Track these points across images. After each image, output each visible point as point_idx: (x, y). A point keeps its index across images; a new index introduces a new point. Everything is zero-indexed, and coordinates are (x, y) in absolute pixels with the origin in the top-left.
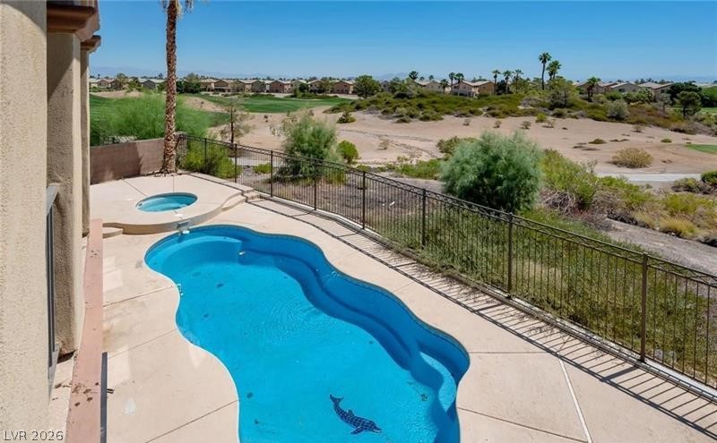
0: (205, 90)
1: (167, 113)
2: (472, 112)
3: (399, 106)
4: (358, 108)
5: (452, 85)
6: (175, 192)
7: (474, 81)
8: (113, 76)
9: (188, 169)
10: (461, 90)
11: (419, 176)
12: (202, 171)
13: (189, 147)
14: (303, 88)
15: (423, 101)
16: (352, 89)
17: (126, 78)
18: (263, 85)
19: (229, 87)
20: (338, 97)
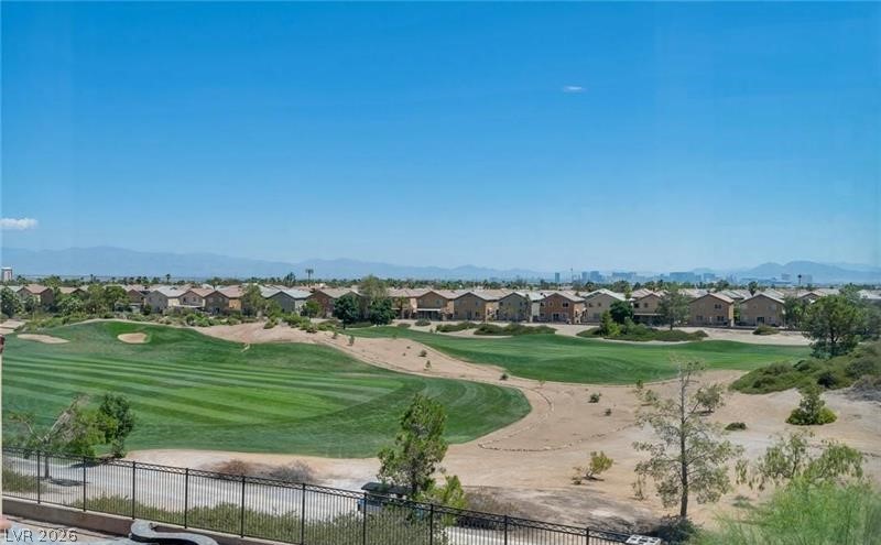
4: (828, 383)
14: (619, 313)
16: (731, 315)
18: (526, 303)
19: (451, 308)
20: (706, 335)
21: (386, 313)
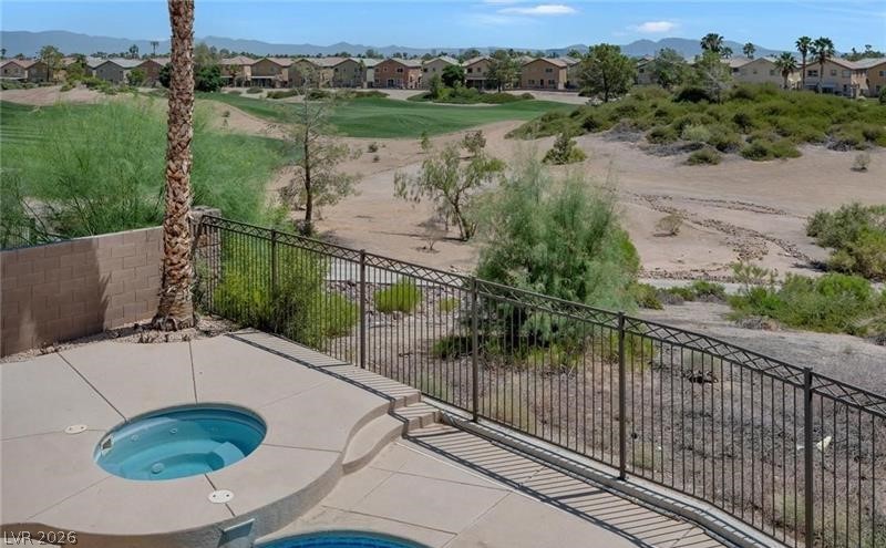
0: (230, 82)
1: (171, 158)
2: (869, 137)
3: (689, 122)
4: (590, 126)
5: (804, 66)
6: (200, 401)
7: (856, 57)
8: (33, 53)
9: (224, 317)
10: (826, 80)
11: (805, 322)
12: (264, 326)
13: (226, 255)
14: (450, 77)
15: (748, 109)
16: (563, 79)
17: (62, 56)
18: (361, 69)
19: (285, 75)
20: (533, 97)
21: (215, 81)
